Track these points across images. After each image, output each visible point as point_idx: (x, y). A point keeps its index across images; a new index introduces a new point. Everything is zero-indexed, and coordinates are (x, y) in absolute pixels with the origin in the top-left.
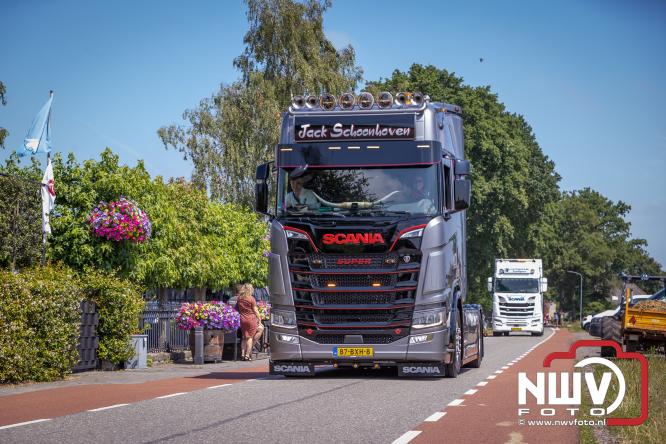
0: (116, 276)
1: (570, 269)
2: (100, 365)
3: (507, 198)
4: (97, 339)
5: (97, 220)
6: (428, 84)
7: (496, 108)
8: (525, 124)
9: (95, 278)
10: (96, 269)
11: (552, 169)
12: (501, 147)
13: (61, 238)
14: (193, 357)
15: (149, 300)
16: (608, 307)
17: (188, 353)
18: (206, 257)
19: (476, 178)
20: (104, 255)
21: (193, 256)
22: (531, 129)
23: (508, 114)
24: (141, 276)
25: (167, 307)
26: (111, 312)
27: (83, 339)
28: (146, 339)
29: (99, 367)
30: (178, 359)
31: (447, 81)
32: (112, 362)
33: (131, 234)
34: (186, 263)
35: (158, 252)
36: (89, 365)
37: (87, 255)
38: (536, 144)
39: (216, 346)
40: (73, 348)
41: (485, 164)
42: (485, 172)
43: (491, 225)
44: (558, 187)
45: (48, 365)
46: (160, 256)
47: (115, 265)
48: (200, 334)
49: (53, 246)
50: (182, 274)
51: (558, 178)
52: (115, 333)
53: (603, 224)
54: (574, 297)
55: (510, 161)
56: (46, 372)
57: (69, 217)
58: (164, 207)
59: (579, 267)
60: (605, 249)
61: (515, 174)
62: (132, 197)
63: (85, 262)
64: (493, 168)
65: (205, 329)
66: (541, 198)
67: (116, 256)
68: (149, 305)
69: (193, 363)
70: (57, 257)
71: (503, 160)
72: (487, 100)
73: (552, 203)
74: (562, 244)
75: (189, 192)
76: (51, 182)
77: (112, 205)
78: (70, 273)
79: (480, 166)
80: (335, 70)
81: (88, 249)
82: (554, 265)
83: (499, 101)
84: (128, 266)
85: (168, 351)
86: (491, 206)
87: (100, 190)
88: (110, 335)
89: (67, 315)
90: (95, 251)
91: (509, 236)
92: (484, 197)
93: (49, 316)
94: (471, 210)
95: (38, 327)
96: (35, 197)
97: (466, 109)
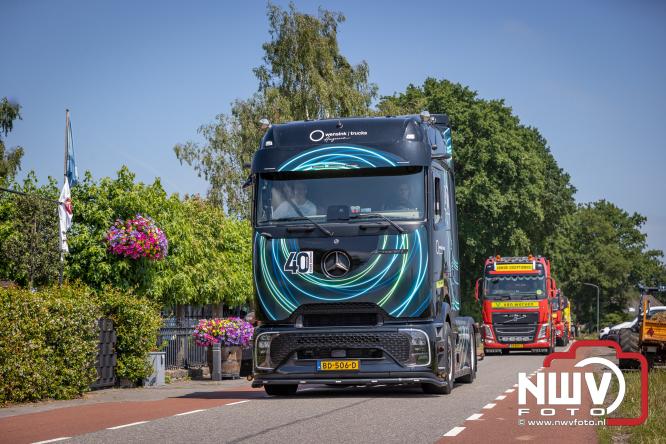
0: (134, 293)
1: (586, 281)
2: (118, 382)
3: (523, 211)
4: (115, 357)
5: (114, 238)
6: (442, 98)
7: (511, 122)
8: (540, 137)
9: (113, 296)
10: (113, 286)
11: (567, 181)
12: (516, 160)
13: (79, 256)
14: (211, 373)
15: (165, 317)
16: (626, 318)
17: (205, 369)
18: (223, 273)
19: (490, 191)
20: (121, 272)
21: (210, 272)
22: (545, 142)
23: (523, 127)
24: (158, 293)
25: (184, 323)
26: (129, 329)
27: (101, 358)
28: (163, 356)
29: (117, 385)
30: (196, 375)
31: (460, 94)
32: (131, 380)
33: (148, 252)
34: (203, 280)
35: (174, 268)
36: (108, 383)
37: (105, 273)
38: (551, 156)
39: (234, 363)
40: (91, 366)
41: (500, 177)
42: (500, 185)
43: (506, 238)
44: (573, 199)
45: (66, 383)
46: (176, 273)
47: (132, 283)
48: (218, 350)
49: (70, 264)
50: (199, 291)
51: (573, 190)
52: (133, 351)
53: (618, 235)
54: (591, 309)
55: (525, 174)
57: (86, 235)
58: (180, 224)
59: (596, 279)
60: (621, 261)
61: (531, 187)
62: (149, 215)
63: (103, 279)
64: (509, 181)
65: (223, 345)
66: (557, 211)
67: (134, 273)
68: (167, 322)
69: (211, 379)
70: (75, 275)
71: (519, 174)
72: (501, 114)
73: (568, 215)
74: (578, 255)
75: (205, 209)
76: (68, 200)
77: (129, 222)
78: (87, 290)
79: (495, 179)
80: (350, 85)
81: (106, 267)
82: (572, 278)
83: (514, 114)
84: (145, 283)
85: (186, 368)
86: (507, 219)
87: (117, 209)
88: (128, 352)
89: (85, 332)
90: (113, 269)
91: (525, 249)
92: (500, 211)
93: (67, 334)
94: (487, 223)
95: (57, 345)
96: (52, 216)
97: (481, 122)
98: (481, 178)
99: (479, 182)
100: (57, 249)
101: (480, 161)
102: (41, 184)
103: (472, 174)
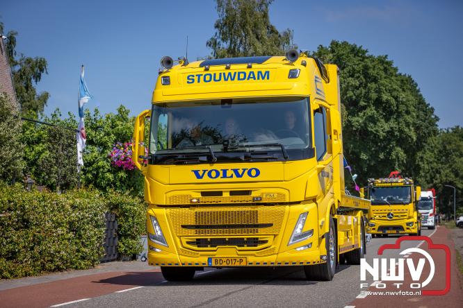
0: (129, 195)
1: (446, 183)
2: (119, 257)
3: (401, 134)
4: (117, 239)
5: (115, 155)
6: (343, 55)
7: (392, 71)
8: (413, 81)
9: (115, 196)
10: (115, 190)
11: (432, 113)
12: (396, 98)
13: (91, 169)
19: (378, 120)
22: (417, 85)
23: (400, 74)
26: (127, 220)
27: (107, 240)
29: (118, 259)
31: (356, 52)
32: (128, 255)
36: (112, 258)
37: (109, 180)
38: (421, 95)
40: (100, 246)
41: (384, 110)
42: (384, 116)
43: (389, 154)
44: (437, 126)
45: (83, 258)
47: (129, 187)
49: (85, 174)
51: (437, 119)
52: (129, 235)
54: (450, 204)
55: (402, 108)
56: (82, 263)
57: (96, 154)
59: (453, 182)
61: (409, 119)
63: (108, 185)
64: (391, 113)
66: (425, 134)
67: (130, 180)
70: (88, 182)
71: (398, 108)
72: (385, 65)
73: (433, 137)
74: (440, 166)
77: (126, 144)
78: (97, 193)
79: (381, 112)
80: (278, 46)
81: (110, 176)
82: (435, 181)
83: (394, 65)
84: (137, 188)
86: (390, 141)
87: (118, 135)
88: (126, 236)
89: (96, 222)
90: (115, 177)
91: (402, 161)
92: (384, 134)
93: (83, 224)
94: (376, 143)
95: (76, 231)
96: (73, 140)
97: (371, 71)
98: (371, 111)
99: (370, 114)
100: (75, 164)
101: (370, 99)
102: (64, 117)
103: (364, 108)
